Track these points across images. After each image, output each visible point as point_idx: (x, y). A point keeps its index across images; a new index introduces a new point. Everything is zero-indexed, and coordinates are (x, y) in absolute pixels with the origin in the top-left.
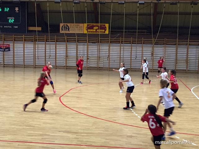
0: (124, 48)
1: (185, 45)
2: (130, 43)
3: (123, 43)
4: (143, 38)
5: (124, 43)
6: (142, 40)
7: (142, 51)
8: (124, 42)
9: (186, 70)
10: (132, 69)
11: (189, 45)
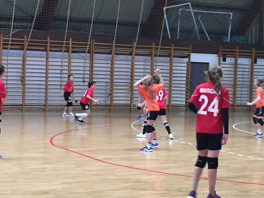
0: (9, 58)
1: (128, 55)
2: (22, 49)
3: (7, 49)
4: (49, 38)
5: (11, 49)
6: (47, 43)
7: (47, 65)
8: (9, 46)
9: (130, 106)
10: (26, 105)
11: (136, 55)
